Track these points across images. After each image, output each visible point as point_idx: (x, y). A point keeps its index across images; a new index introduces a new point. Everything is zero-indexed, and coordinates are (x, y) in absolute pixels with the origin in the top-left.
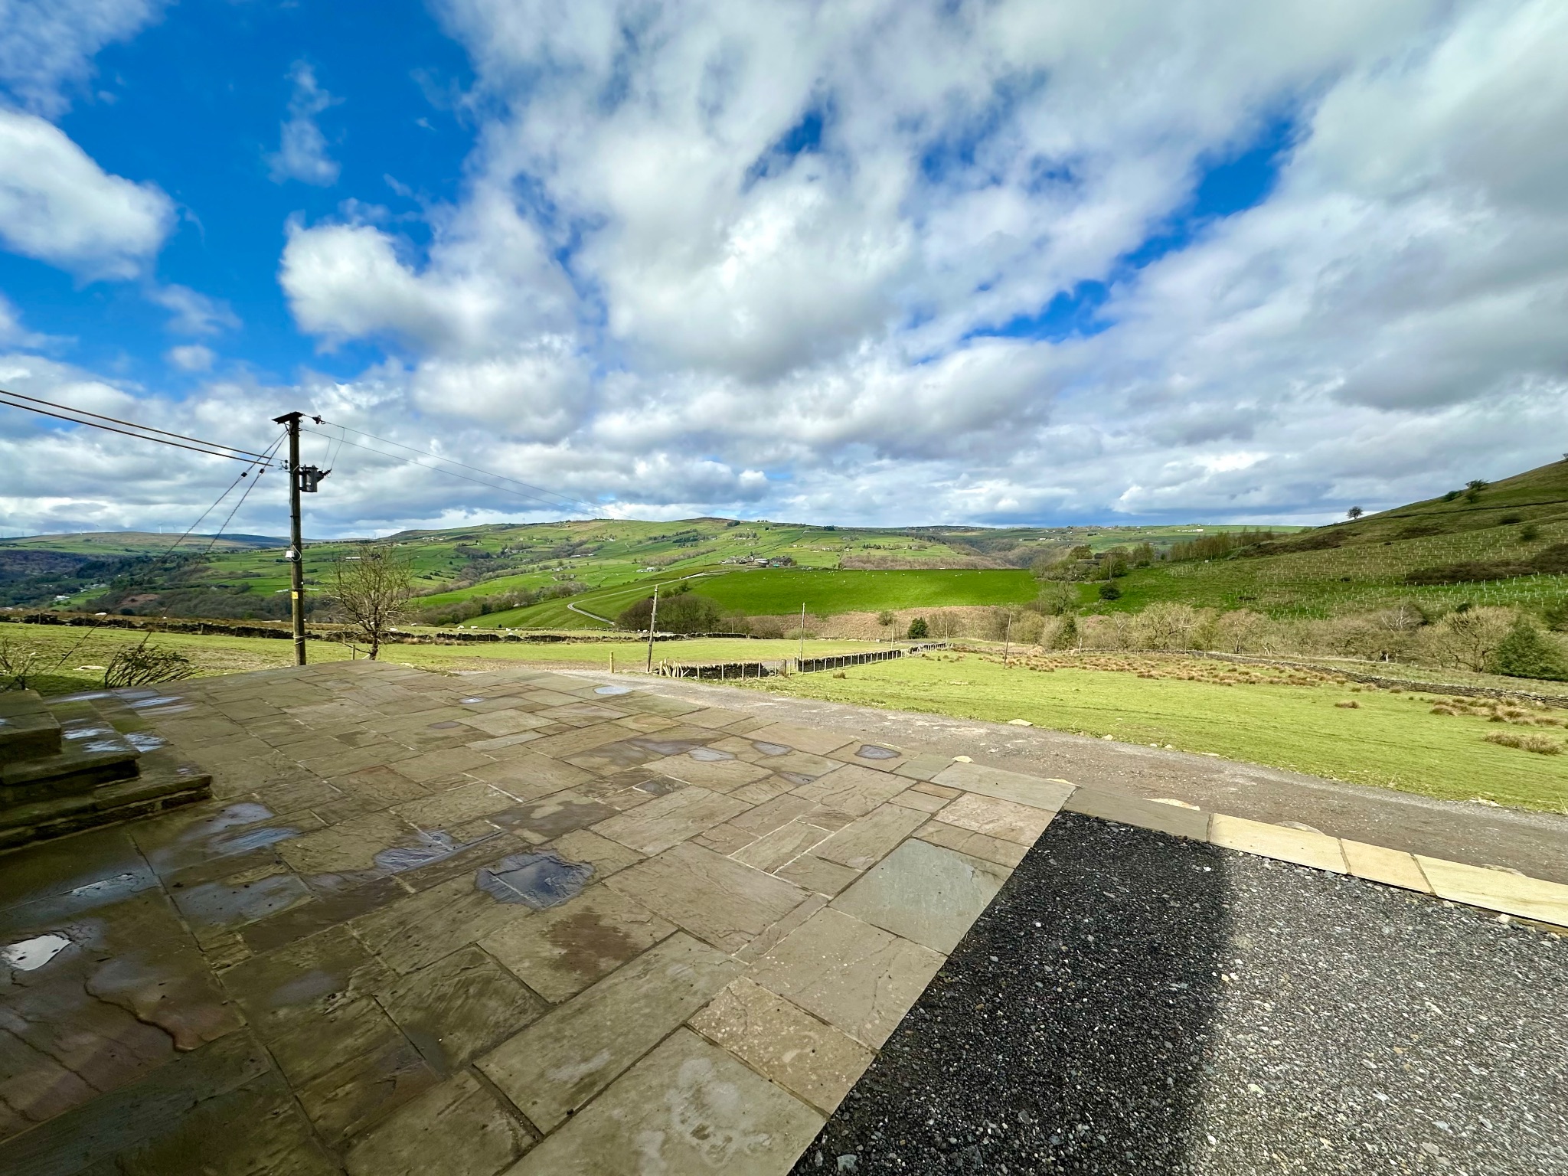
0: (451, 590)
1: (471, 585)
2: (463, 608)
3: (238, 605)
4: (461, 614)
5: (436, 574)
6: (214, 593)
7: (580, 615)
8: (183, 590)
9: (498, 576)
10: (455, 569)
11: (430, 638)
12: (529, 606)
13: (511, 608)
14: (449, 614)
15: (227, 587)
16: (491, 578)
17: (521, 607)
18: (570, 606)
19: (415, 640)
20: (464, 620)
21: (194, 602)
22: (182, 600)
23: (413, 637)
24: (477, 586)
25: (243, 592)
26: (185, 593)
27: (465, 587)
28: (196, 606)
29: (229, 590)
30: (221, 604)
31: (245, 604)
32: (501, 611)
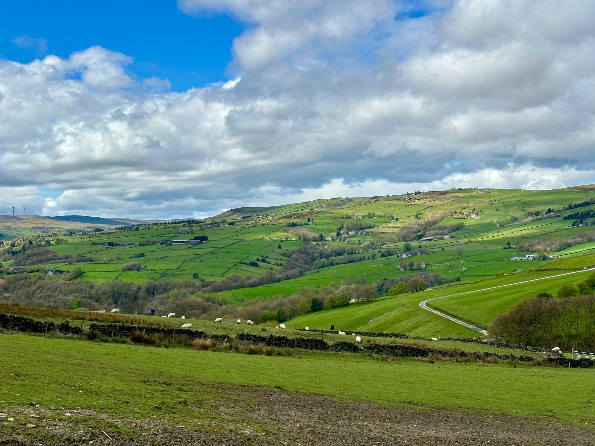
0: (279, 280)
1: (301, 274)
2: (291, 301)
3: (71, 292)
4: (287, 310)
5: (263, 261)
6: (50, 278)
7: (437, 317)
8: (24, 275)
9: (332, 264)
10: (284, 255)
11: (230, 340)
12: (369, 302)
13: (346, 304)
14: (274, 309)
15: (61, 272)
16: (323, 266)
17: (358, 303)
18: (423, 305)
19: (208, 342)
20: (291, 317)
21: (33, 288)
22: (24, 285)
23: (206, 337)
24: (308, 276)
25: (75, 278)
26: (26, 278)
27: (294, 277)
28: (34, 292)
29: (63, 276)
30: (55, 290)
31: (77, 291)
32: (334, 307)
